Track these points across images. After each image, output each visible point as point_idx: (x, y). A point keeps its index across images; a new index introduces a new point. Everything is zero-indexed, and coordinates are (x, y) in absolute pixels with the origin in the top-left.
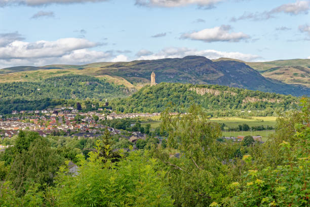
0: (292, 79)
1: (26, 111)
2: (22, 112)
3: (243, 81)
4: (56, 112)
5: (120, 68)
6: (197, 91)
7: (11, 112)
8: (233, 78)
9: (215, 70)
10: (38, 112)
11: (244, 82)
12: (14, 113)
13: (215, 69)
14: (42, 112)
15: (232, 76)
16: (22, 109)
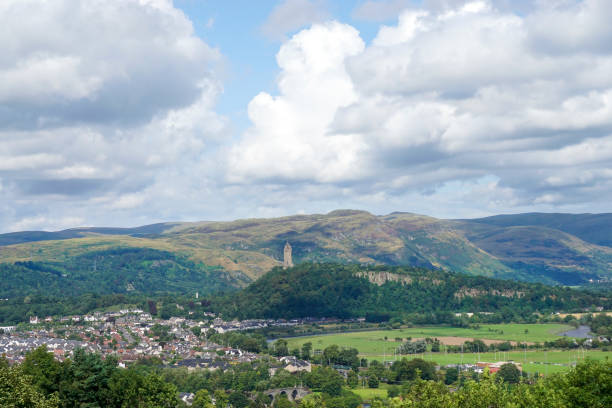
0: (528, 250)
1: (55, 317)
2: (49, 319)
3: (439, 255)
4: (112, 320)
5: (212, 234)
6: (371, 278)
7: (28, 320)
8: (422, 250)
9: (388, 236)
10: (78, 319)
11: (443, 258)
12: (35, 322)
13: (389, 233)
14: (86, 319)
15: (420, 247)
16: (48, 314)
